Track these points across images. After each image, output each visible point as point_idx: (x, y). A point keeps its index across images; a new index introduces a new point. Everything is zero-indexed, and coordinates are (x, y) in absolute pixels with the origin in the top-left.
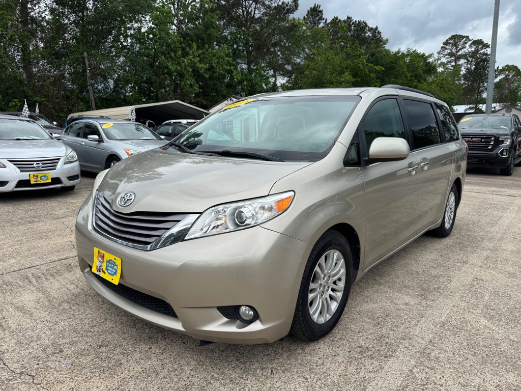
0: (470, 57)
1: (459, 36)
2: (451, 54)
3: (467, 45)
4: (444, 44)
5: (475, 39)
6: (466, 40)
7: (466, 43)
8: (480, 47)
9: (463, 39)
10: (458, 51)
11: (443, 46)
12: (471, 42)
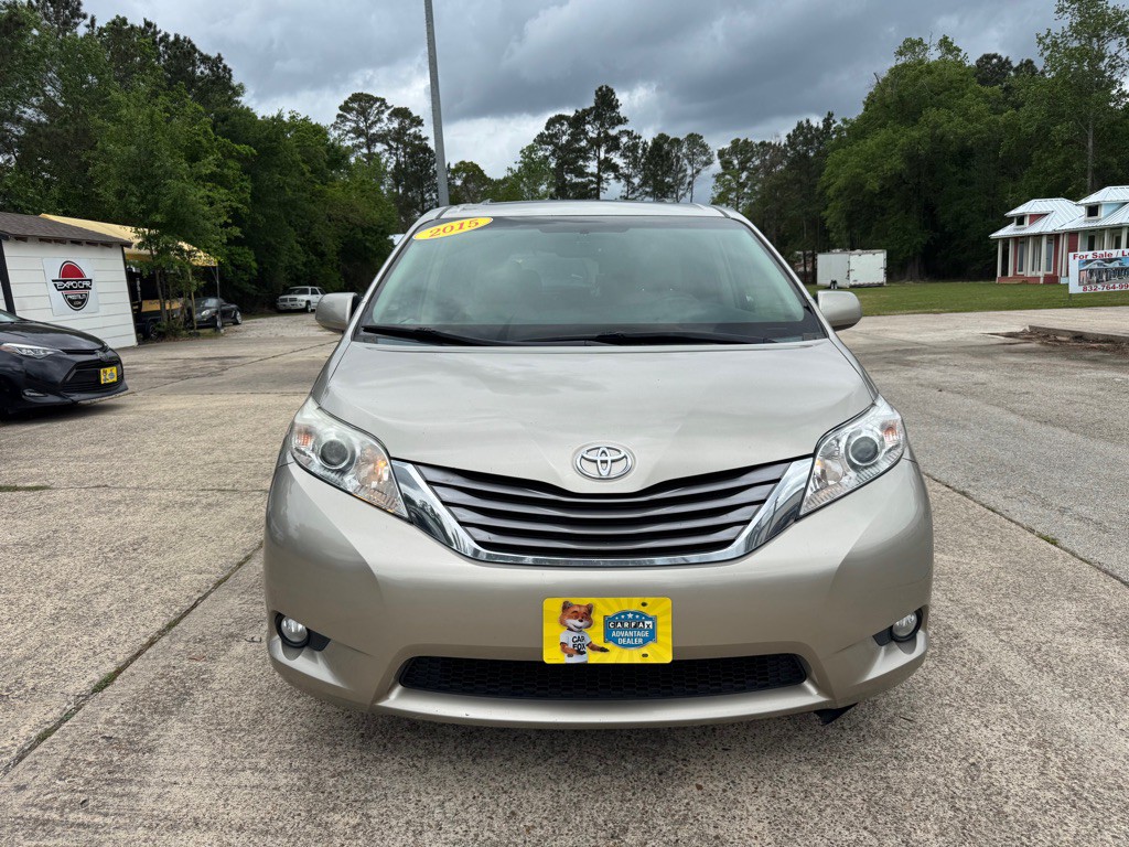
0: (394, 140)
1: (367, 96)
2: (358, 132)
3: (385, 116)
4: (341, 108)
5: (396, 106)
6: (380, 106)
7: (383, 112)
8: (407, 122)
9: (375, 103)
10: (370, 127)
11: (341, 113)
12: (389, 111)
